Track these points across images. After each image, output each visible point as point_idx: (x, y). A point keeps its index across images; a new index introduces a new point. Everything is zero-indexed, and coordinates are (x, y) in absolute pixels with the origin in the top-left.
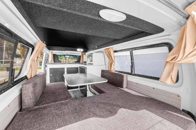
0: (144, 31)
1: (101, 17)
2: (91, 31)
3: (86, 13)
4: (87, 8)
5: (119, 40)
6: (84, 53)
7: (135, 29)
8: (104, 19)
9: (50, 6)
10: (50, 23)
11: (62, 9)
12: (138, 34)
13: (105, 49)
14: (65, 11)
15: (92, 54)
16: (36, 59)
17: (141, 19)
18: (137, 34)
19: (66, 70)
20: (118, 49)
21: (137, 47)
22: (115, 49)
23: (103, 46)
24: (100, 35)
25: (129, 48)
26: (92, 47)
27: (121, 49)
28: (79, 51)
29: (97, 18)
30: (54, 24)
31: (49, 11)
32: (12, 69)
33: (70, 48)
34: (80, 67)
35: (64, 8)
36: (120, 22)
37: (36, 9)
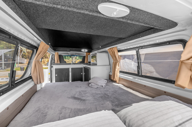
0: (152, 27)
1: (100, 13)
2: (93, 30)
3: (83, 9)
4: (83, 3)
5: (124, 39)
6: (88, 53)
7: (141, 25)
8: (103, 15)
9: (43, 3)
10: (50, 24)
11: (55, 6)
12: (145, 31)
13: (109, 49)
14: (59, 8)
15: (96, 54)
16: (40, 60)
17: (148, 13)
18: (143, 32)
19: (70, 70)
20: (123, 49)
21: (144, 46)
22: (120, 49)
23: (107, 46)
24: (103, 34)
25: (135, 46)
26: (97, 47)
27: (126, 48)
28: (84, 51)
29: (95, 14)
30: (54, 25)
31: (46, 10)
32: (13, 71)
33: (75, 49)
34: (84, 67)
35: (57, 4)
36: (123, 18)
37: (33, 9)
